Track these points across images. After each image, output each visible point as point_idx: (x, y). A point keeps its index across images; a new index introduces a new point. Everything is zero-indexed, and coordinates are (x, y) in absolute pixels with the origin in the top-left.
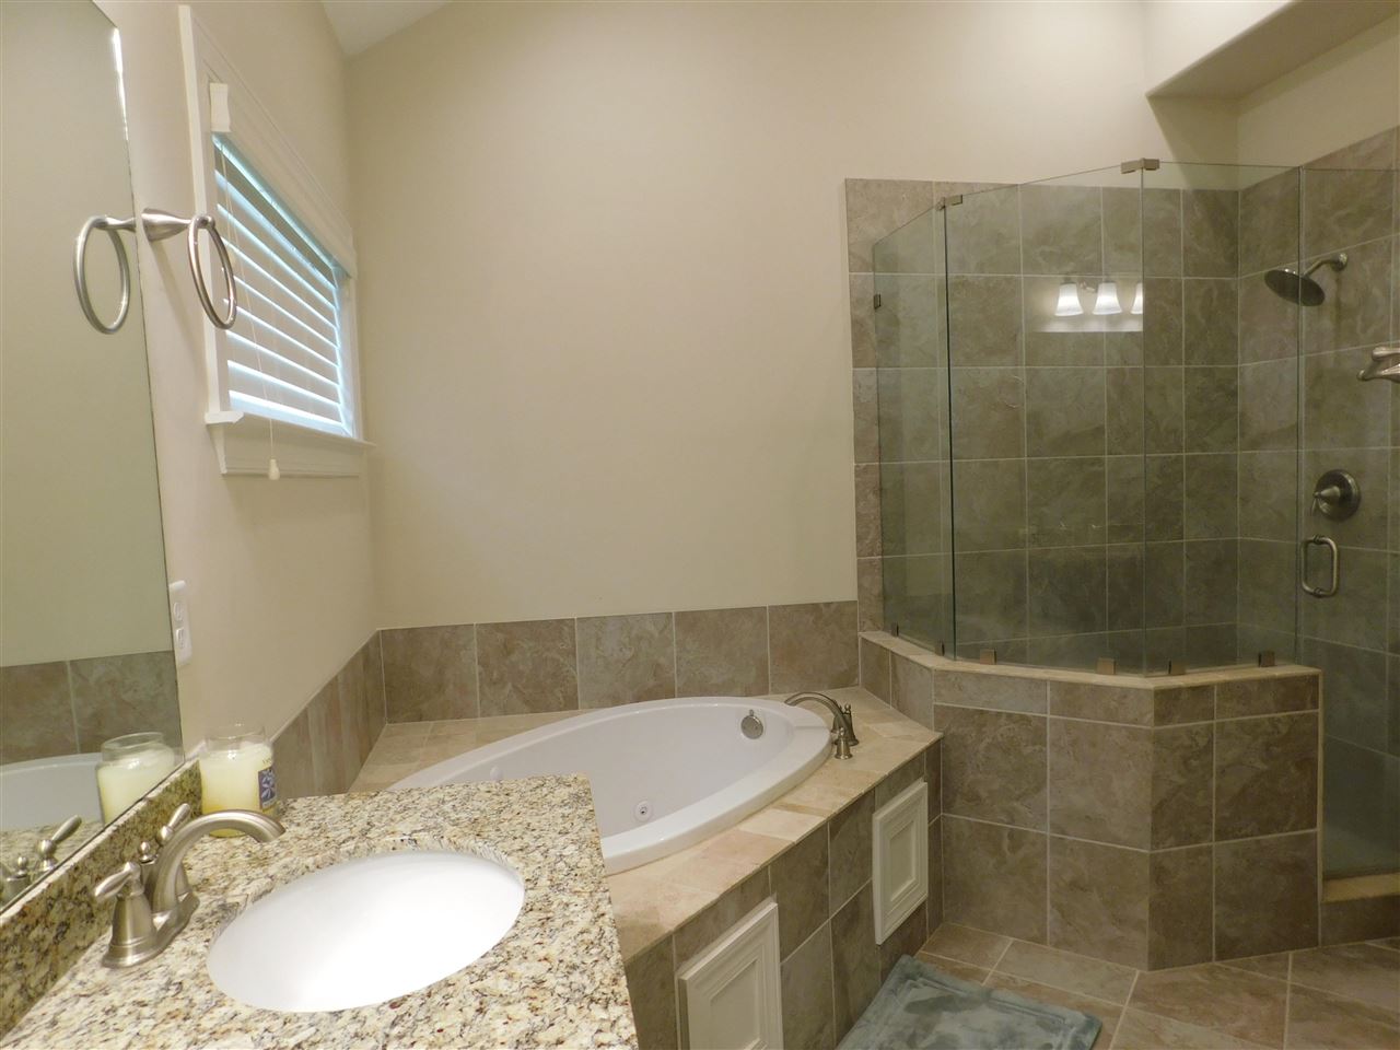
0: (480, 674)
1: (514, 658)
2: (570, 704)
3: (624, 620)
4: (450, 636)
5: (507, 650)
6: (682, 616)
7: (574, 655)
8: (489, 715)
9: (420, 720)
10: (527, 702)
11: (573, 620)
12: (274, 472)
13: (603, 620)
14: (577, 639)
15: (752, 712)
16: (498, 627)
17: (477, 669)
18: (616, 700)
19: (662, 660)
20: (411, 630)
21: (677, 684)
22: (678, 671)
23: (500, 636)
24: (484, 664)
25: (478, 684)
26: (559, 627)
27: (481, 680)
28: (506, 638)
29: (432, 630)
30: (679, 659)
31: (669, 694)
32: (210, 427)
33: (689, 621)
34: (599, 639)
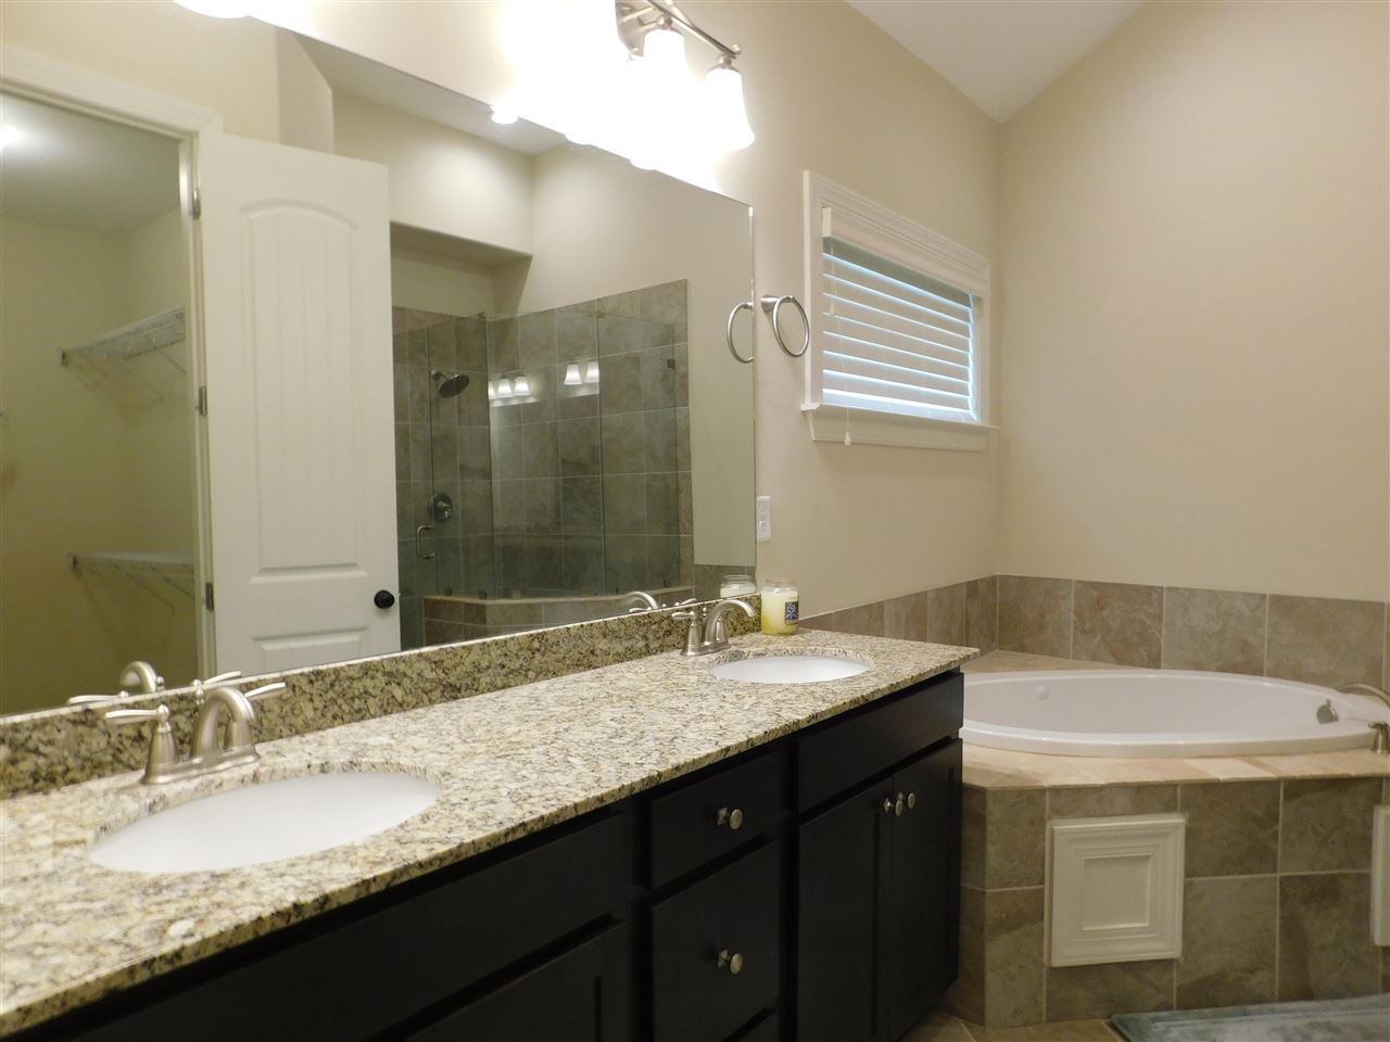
0: (1075, 623)
1: (1105, 613)
2: (1154, 662)
3: (1213, 596)
4: (1052, 587)
5: (1099, 605)
6: (1278, 600)
7: (1161, 620)
8: (1079, 659)
9: (1023, 651)
10: (1113, 654)
11: (1162, 588)
12: (848, 440)
13: (1192, 592)
14: (1164, 607)
15: (1329, 702)
16: (1094, 585)
17: (1072, 618)
18: (1198, 666)
19: (1251, 639)
20: (1022, 578)
21: (1267, 664)
22: (1269, 652)
23: (1095, 593)
24: (1078, 614)
25: (1072, 632)
26: (1149, 593)
27: (1076, 628)
28: (1099, 596)
29: (1038, 580)
30: (1270, 640)
31: (1257, 671)
32: (804, 413)
33: (1285, 606)
34: (1186, 609)
